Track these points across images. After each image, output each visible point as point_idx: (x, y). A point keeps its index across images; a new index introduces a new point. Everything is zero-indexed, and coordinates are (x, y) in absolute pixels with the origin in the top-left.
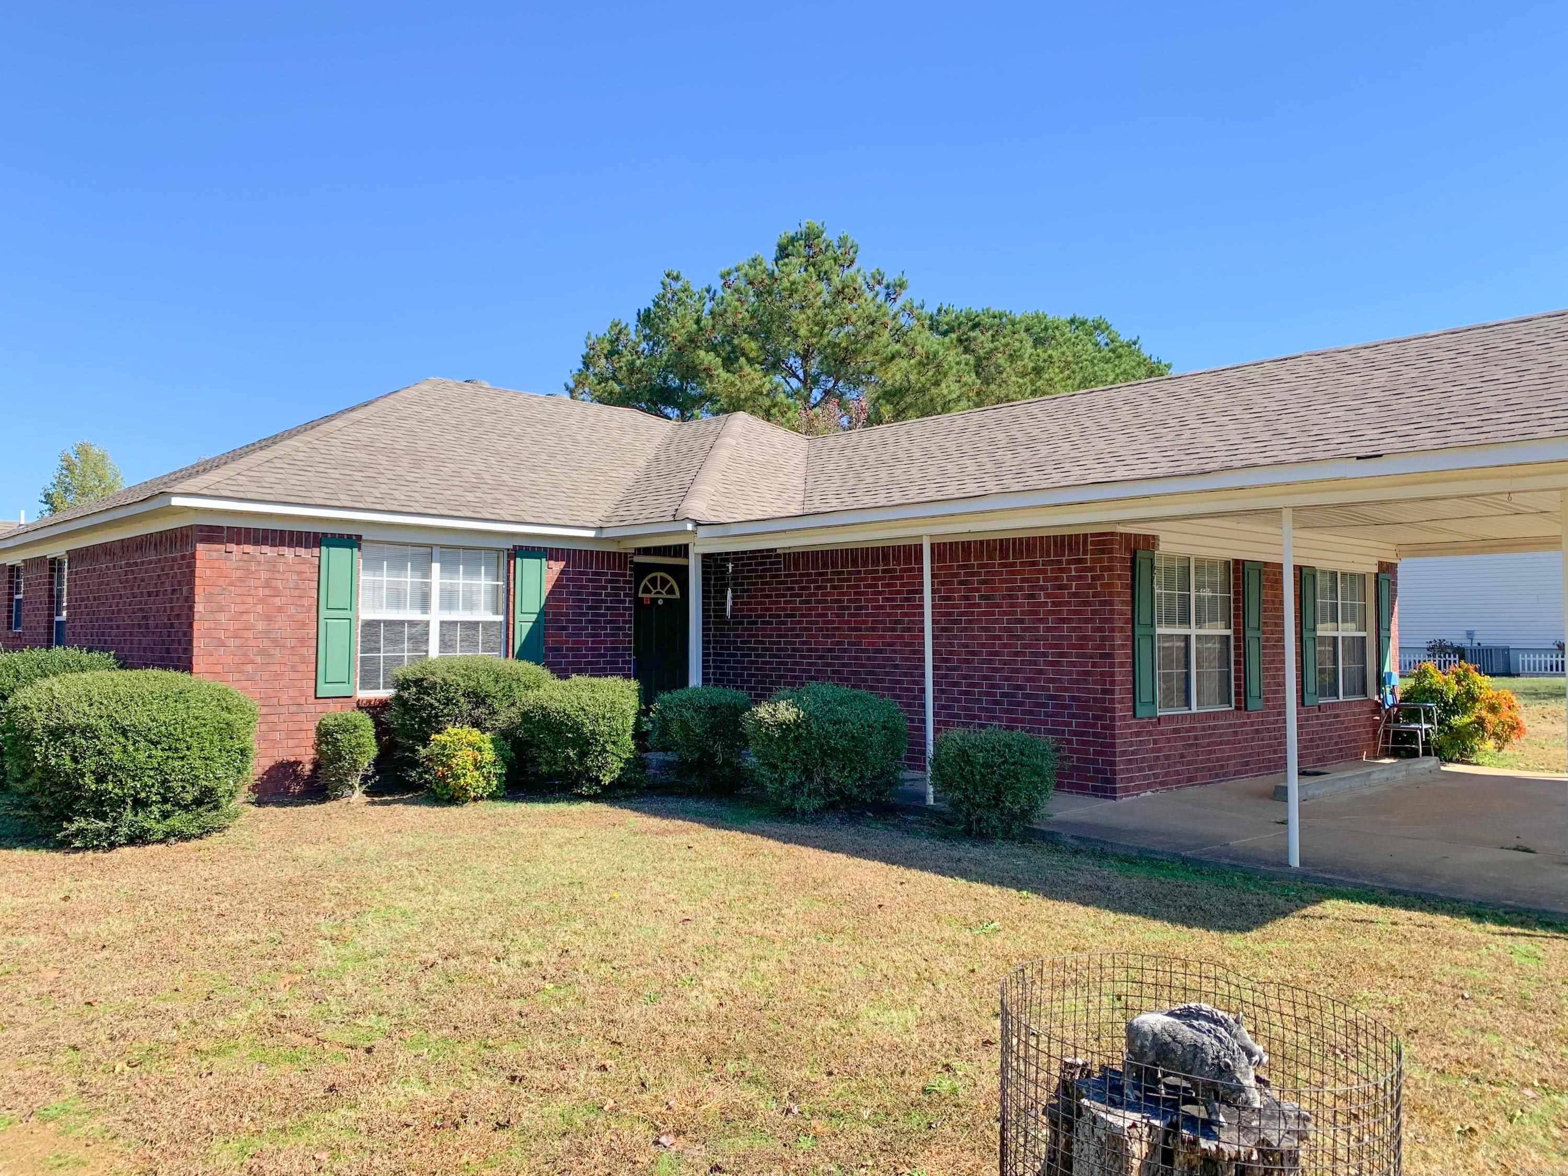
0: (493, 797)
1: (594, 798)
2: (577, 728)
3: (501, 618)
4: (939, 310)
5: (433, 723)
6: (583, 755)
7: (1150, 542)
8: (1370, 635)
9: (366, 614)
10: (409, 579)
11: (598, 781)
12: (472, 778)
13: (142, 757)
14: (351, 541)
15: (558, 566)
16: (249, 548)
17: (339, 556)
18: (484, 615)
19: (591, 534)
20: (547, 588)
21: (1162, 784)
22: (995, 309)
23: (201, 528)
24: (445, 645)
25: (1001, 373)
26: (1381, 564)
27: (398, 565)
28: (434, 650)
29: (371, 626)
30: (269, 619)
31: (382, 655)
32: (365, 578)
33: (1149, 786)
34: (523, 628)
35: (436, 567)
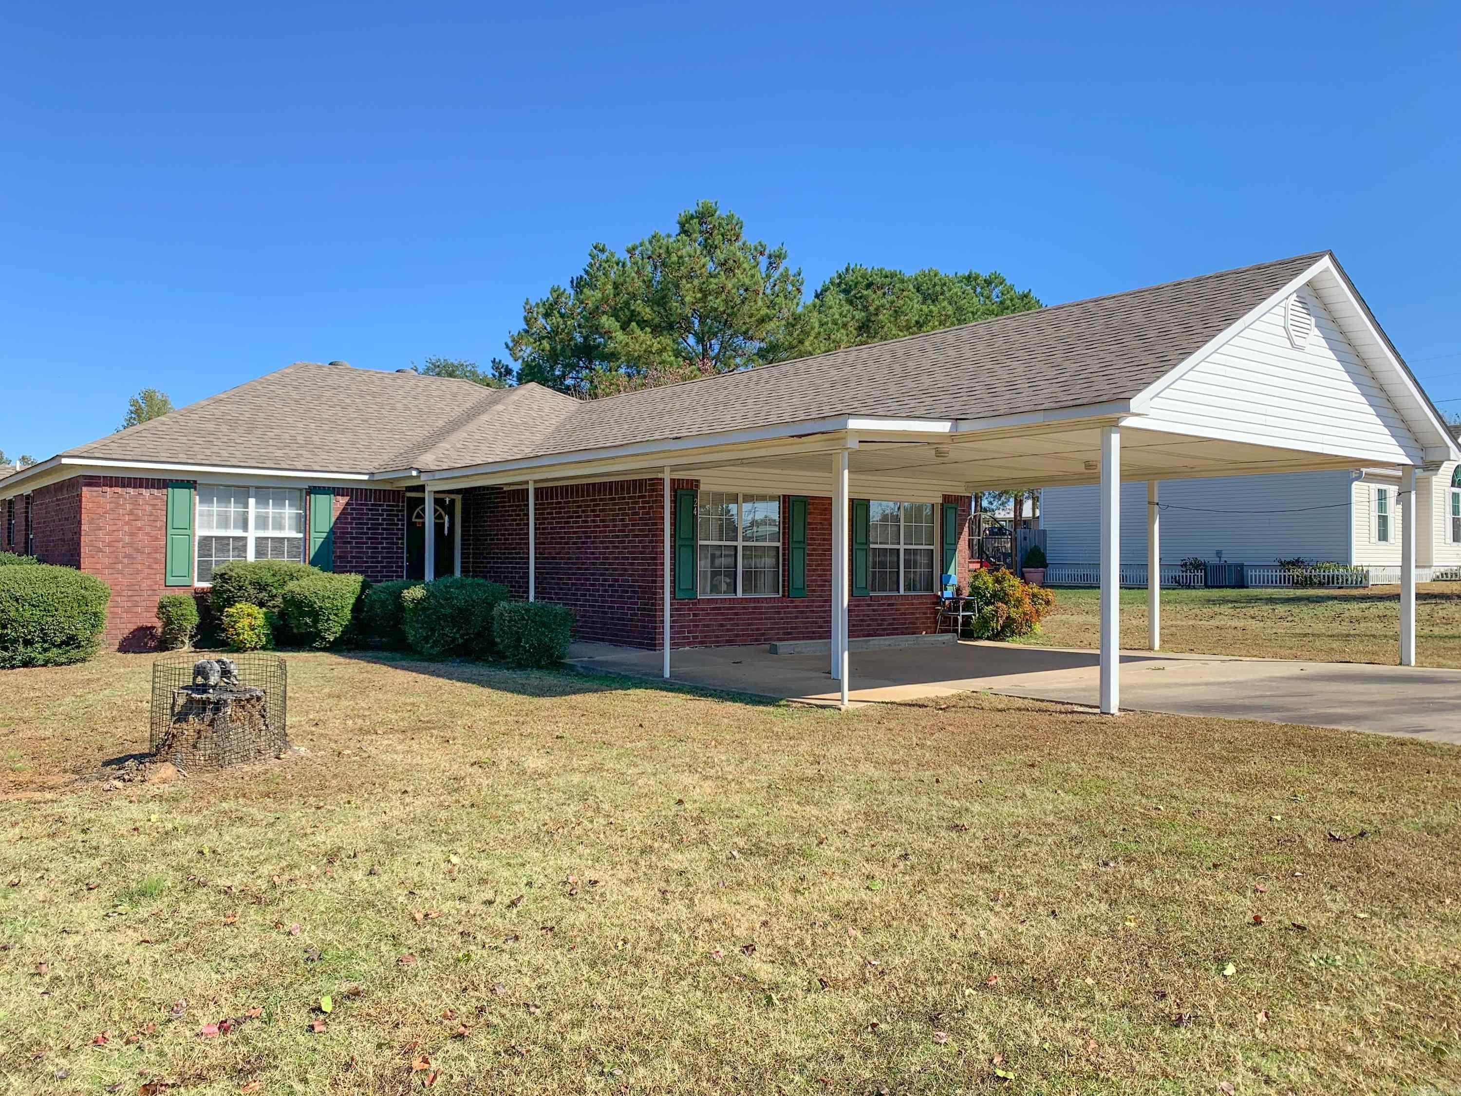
0: (264, 648)
2: (311, 605)
3: (301, 535)
5: (230, 602)
6: (316, 621)
7: (694, 484)
8: (936, 547)
9: (200, 532)
10: (233, 509)
11: (324, 639)
12: (247, 636)
13: (27, 615)
14: (188, 483)
15: (343, 500)
16: (119, 490)
17: (181, 494)
18: (290, 533)
19: (366, 477)
20: (336, 514)
21: (701, 643)
23: (85, 477)
24: (259, 553)
26: (946, 498)
27: (224, 499)
28: (251, 556)
29: (206, 541)
30: (132, 534)
31: (214, 559)
32: (199, 508)
33: (689, 644)
34: (316, 541)
35: (252, 501)
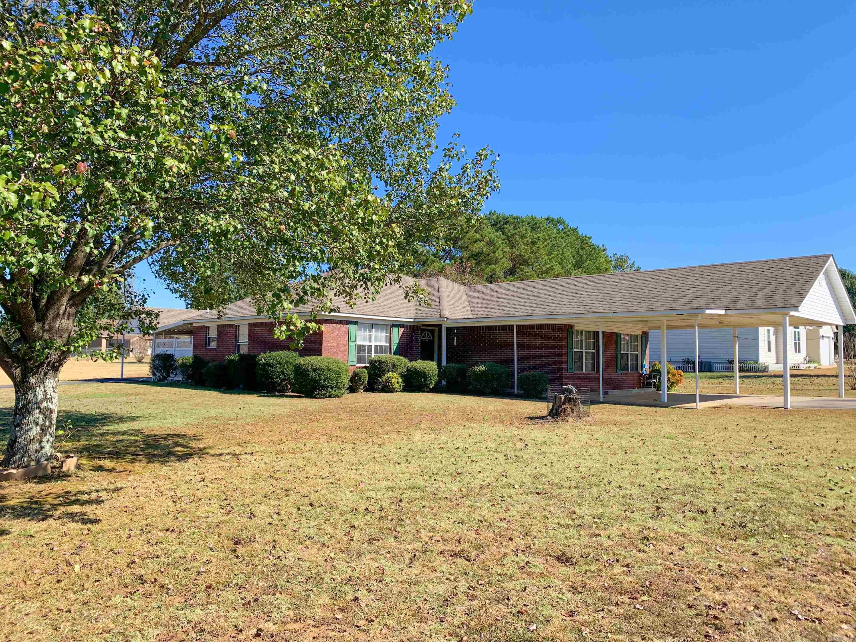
0: (401, 391)
1: (428, 392)
2: (424, 373)
3: (388, 344)
4: (490, 213)
5: (382, 373)
6: (425, 380)
7: (572, 326)
8: (639, 353)
9: (359, 343)
10: (367, 333)
11: (429, 387)
12: (396, 386)
13: (334, 376)
14: (355, 323)
15: (402, 330)
16: (334, 325)
17: (353, 326)
18: (384, 344)
19: (412, 320)
20: (400, 336)
22: (515, 215)
23: (323, 319)
24: (376, 353)
25: (518, 244)
26: (643, 332)
27: (365, 330)
28: (373, 353)
29: (359, 346)
30: (338, 344)
31: (362, 354)
32: (358, 333)
34: (394, 346)
35: (374, 330)
